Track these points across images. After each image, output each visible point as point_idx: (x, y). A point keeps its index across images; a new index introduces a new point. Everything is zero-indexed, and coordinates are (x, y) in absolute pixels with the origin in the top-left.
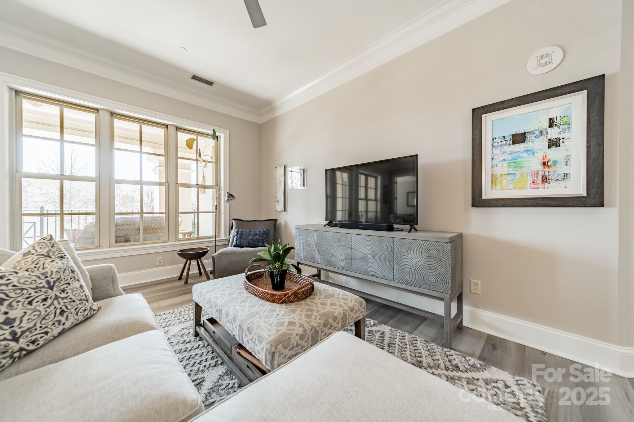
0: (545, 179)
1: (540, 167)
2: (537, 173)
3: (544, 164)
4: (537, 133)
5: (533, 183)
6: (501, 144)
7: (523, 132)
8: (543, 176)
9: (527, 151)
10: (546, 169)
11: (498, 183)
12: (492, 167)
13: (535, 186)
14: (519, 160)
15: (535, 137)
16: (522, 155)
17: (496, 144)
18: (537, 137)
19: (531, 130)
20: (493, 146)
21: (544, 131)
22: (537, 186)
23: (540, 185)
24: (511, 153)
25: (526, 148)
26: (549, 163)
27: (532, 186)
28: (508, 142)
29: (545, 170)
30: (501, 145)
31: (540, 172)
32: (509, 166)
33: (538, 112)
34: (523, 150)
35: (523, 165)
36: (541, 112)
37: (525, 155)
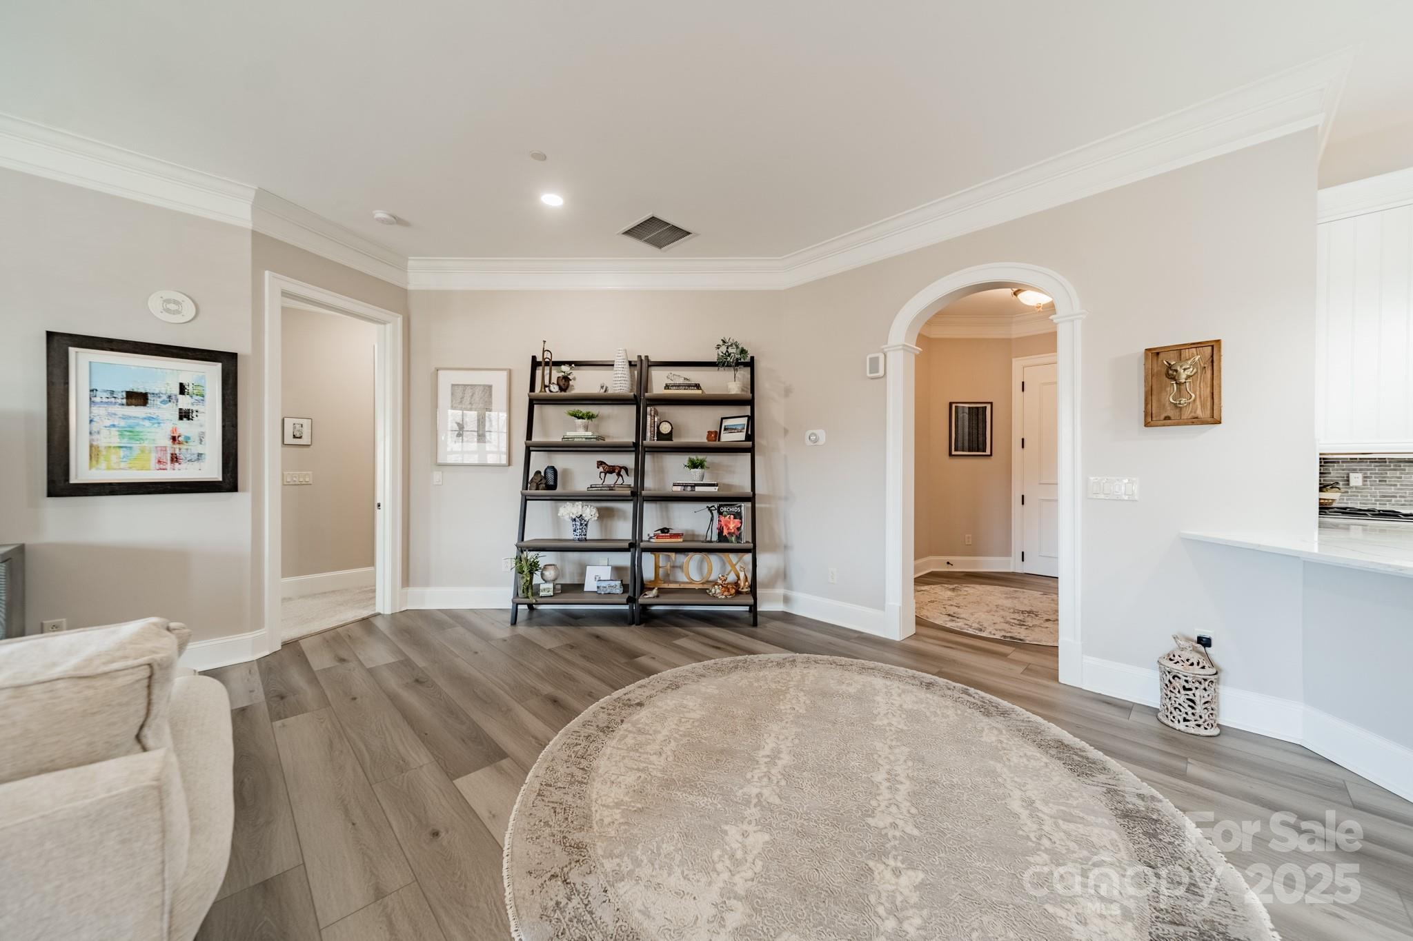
0: (175, 459)
1: (169, 443)
2: (164, 449)
3: (174, 439)
4: (164, 397)
5: (159, 462)
6: (107, 400)
7: (143, 391)
8: (172, 454)
9: (150, 419)
10: (177, 446)
11: (102, 459)
12: (91, 433)
13: (162, 466)
14: (138, 429)
15: (161, 402)
16: (141, 423)
17: (98, 399)
18: (163, 402)
19: (157, 392)
20: (92, 402)
21: (173, 397)
22: (164, 467)
23: (169, 465)
24: (124, 418)
25: (149, 415)
26: (180, 439)
27: (158, 466)
28: (119, 401)
29: (174, 446)
30: (107, 403)
31: (168, 449)
32: (121, 435)
33: (165, 371)
34: (144, 416)
35: (144, 437)
36: (169, 371)
37: (147, 423)
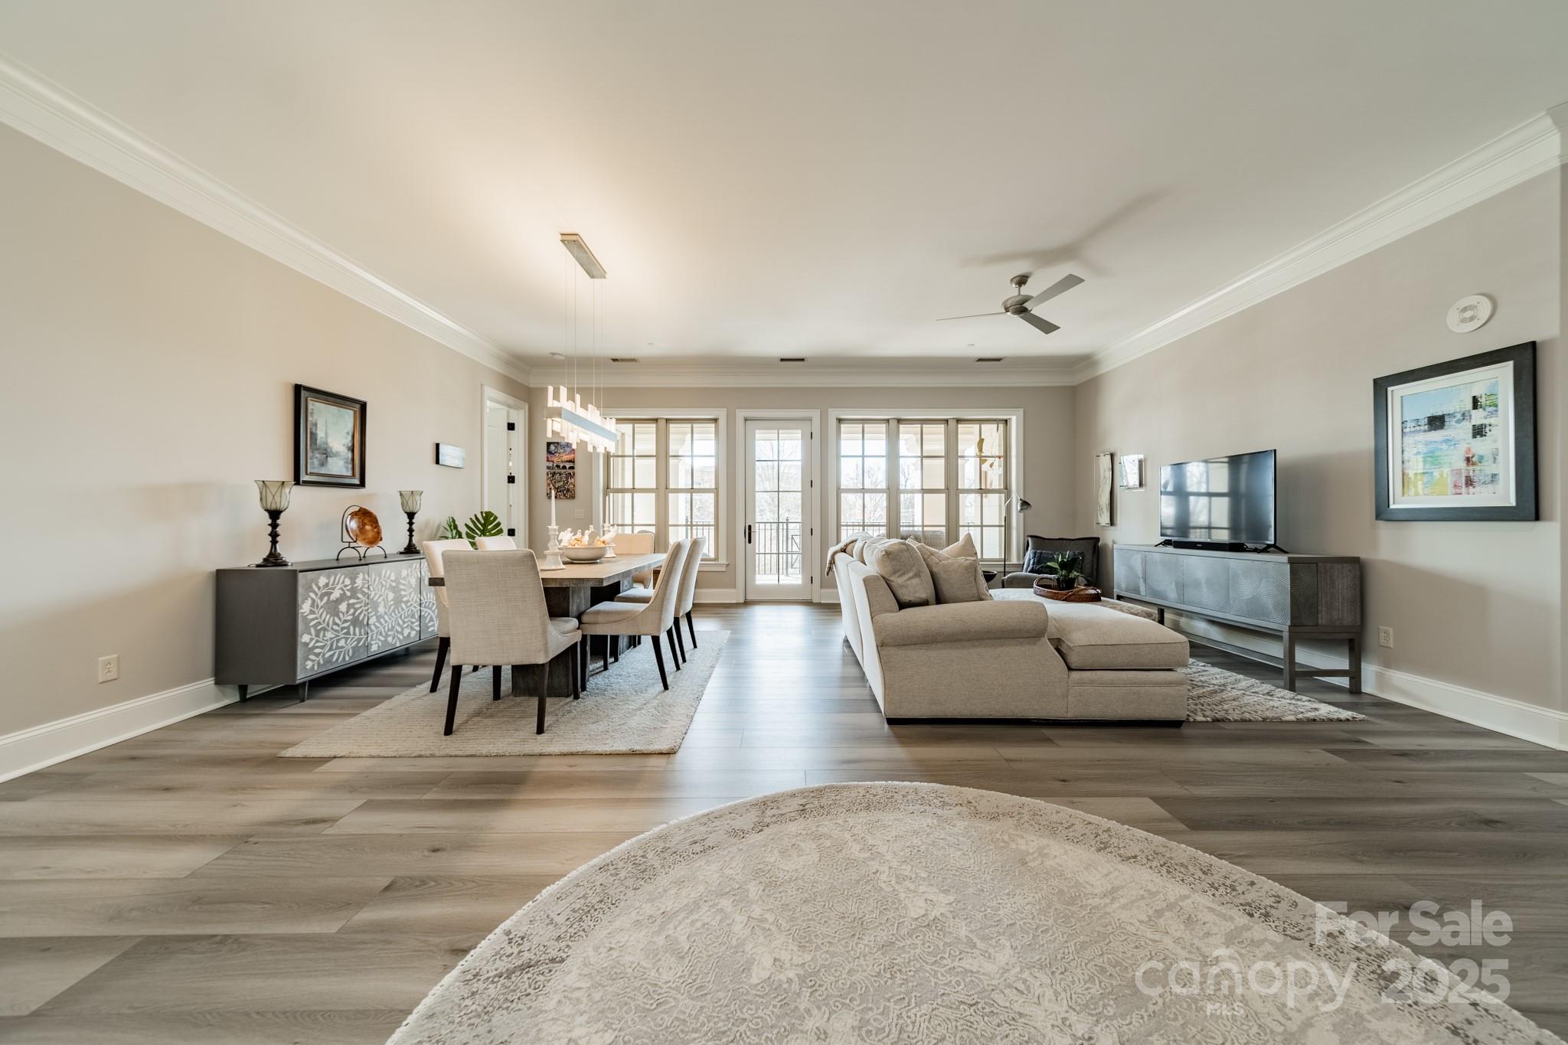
0: (1469, 482)
1: (1463, 464)
2: (1458, 472)
3: (1468, 460)
4: (1459, 416)
5: (1455, 486)
6: (1413, 429)
7: (1441, 414)
8: (1466, 477)
9: (1447, 441)
10: (1471, 468)
11: (1411, 487)
12: (1403, 462)
13: (1458, 491)
14: (1438, 453)
15: (1456, 422)
16: (1440, 447)
17: (1407, 430)
18: (1458, 422)
19: (1452, 412)
20: (1403, 433)
21: (1467, 414)
22: (1459, 491)
23: (1464, 490)
24: (1427, 444)
25: (1446, 438)
26: (1474, 459)
27: (1454, 491)
28: (1423, 428)
29: (1469, 468)
30: (1414, 431)
31: (1463, 471)
32: (1425, 462)
33: (1457, 387)
34: (1442, 439)
35: (1442, 461)
36: (1462, 387)
37: (1444, 446)
